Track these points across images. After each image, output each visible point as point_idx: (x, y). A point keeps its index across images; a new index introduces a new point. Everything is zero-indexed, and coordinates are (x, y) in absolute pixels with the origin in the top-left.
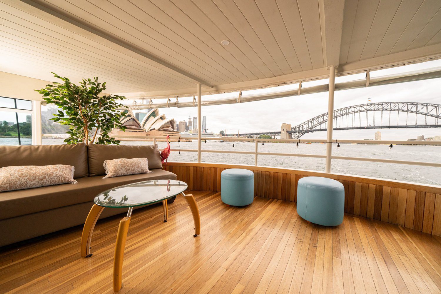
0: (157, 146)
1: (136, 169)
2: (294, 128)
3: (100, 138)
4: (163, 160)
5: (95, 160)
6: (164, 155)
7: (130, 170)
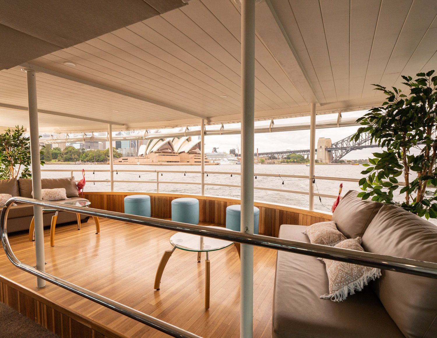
0: (73, 179)
1: (57, 196)
2: (335, 144)
3: (22, 173)
4: (79, 190)
5: (25, 190)
6: (80, 186)
7: (52, 197)
